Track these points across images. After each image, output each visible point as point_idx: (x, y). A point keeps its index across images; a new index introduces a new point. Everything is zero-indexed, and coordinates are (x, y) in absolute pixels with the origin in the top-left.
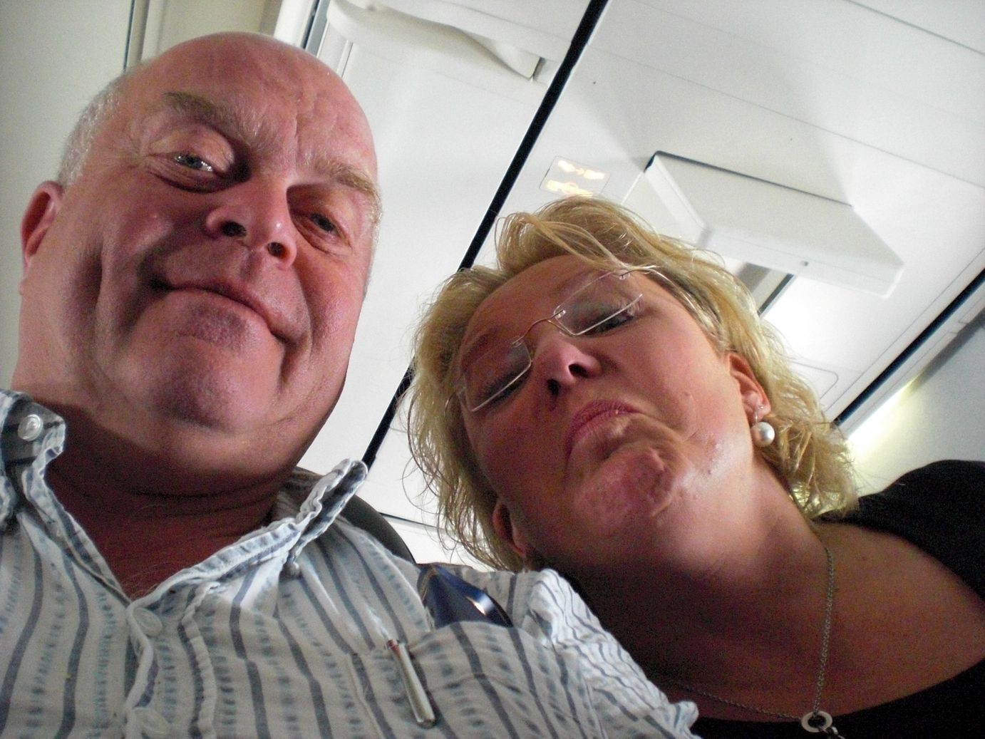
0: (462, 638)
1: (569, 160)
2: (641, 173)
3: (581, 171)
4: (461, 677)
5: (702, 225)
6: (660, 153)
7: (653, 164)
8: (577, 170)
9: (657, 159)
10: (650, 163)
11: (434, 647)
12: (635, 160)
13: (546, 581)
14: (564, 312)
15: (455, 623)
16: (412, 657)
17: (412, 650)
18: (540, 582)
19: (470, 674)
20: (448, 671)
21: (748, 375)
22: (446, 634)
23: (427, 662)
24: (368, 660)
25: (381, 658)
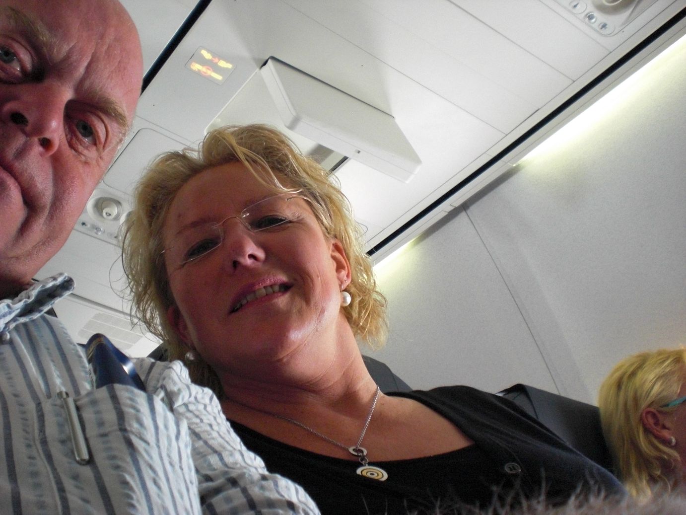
0: (114, 398)
1: (209, 51)
2: (258, 70)
3: (216, 60)
4: (110, 429)
5: (294, 114)
6: (273, 58)
7: (267, 64)
8: (213, 59)
9: (270, 62)
10: (265, 64)
11: (94, 403)
12: (256, 60)
13: (174, 367)
14: (248, 214)
15: (110, 385)
16: (78, 408)
17: (79, 403)
18: (170, 368)
19: (116, 427)
20: (101, 424)
21: (342, 254)
22: (103, 392)
23: (88, 415)
24: (47, 406)
25: (56, 405)
